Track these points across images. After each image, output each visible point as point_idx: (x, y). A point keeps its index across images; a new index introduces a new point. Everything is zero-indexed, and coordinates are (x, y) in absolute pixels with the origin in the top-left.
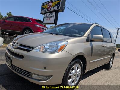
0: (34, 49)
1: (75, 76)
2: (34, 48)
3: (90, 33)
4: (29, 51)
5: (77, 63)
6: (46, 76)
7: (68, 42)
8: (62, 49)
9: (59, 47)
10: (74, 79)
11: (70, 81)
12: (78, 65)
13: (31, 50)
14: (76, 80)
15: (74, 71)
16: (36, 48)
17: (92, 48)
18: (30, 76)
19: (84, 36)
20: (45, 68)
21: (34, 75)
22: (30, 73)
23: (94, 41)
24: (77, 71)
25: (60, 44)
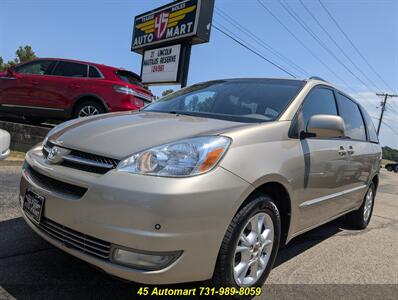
0: (120, 164)
1: (255, 254)
2: (118, 161)
3: (300, 110)
4: (102, 171)
5: (261, 207)
6: (163, 254)
7: (231, 139)
8: (211, 162)
9: (203, 158)
10: (252, 261)
11: (238, 268)
12: (265, 216)
13: (108, 169)
14: (260, 266)
15: (251, 237)
16: (126, 161)
17: (307, 158)
18: (108, 255)
19: (282, 119)
20: (158, 227)
21: (120, 251)
22: (108, 244)
23: (313, 136)
24: (260, 234)
25: (206, 146)
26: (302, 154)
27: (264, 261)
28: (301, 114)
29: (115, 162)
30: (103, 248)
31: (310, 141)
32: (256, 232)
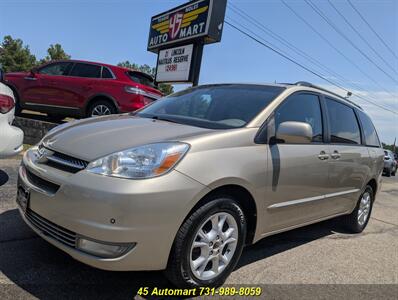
0: (89, 166)
1: (216, 250)
2: (88, 163)
4: (74, 171)
7: (189, 145)
10: (211, 257)
12: (226, 215)
13: (80, 170)
14: (221, 262)
15: (210, 235)
16: (95, 163)
18: (74, 243)
19: (249, 126)
20: (113, 222)
21: (84, 241)
22: (74, 234)
23: (282, 142)
24: (222, 233)
25: (164, 152)
26: (270, 158)
27: (227, 258)
28: (273, 121)
29: (85, 163)
30: (70, 237)
31: (280, 146)
32: (217, 230)
